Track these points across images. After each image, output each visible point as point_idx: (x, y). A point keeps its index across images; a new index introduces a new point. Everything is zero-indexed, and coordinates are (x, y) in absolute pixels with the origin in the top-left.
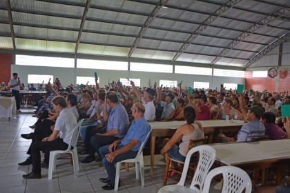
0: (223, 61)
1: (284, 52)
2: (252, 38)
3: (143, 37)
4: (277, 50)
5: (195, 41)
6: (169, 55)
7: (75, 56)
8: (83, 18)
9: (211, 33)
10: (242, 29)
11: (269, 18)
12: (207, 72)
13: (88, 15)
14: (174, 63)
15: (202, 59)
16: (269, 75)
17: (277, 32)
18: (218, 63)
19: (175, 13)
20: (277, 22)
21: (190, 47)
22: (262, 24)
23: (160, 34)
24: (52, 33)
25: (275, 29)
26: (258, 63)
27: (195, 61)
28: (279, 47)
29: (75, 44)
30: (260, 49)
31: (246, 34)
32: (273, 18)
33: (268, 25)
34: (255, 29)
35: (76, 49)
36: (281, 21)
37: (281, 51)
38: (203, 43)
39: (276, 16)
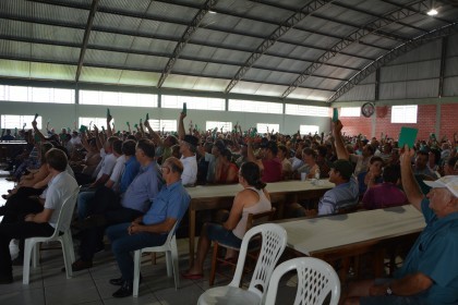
0: (299, 93)
1: (382, 80)
2: (339, 59)
3: (181, 57)
4: (372, 78)
5: (257, 63)
6: (218, 84)
7: (77, 85)
8: (88, 27)
9: (282, 52)
10: (324, 46)
11: (361, 31)
12: (276, 108)
13: (95, 22)
14: (227, 95)
15: (267, 90)
16: (363, 112)
17: (372, 52)
18: (292, 96)
19: (227, 21)
20: (372, 38)
21: (251, 72)
22: (353, 41)
23: (206, 51)
24: (39, 49)
25: (370, 48)
26: (349, 95)
27: (259, 93)
28: (374, 74)
29: (76, 67)
30: (350, 75)
31: (331, 55)
32: (366, 32)
33: (361, 42)
34: (342, 46)
35: (78, 75)
36: (377, 37)
37: (378, 78)
38: (269, 65)
39: (371, 30)
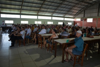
0: (67, 16)
1: (85, 13)
2: (76, 8)
3: (42, 8)
4: (83, 12)
5: (58, 9)
6: (50, 14)
7: (20, 14)
8: (23, 2)
9: (64, 7)
10: (73, 5)
11: (81, 2)
12: (62, 19)
14: (52, 16)
15: (61, 15)
16: (81, 20)
20: (83, 4)
21: (57, 11)
22: (79, 4)
24: (13, 6)
25: (83, 6)
26: (78, 16)
27: (59, 16)
28: (84, 11)
29: (20, 10)
30: (78, 12)
31: (74, 7)
32: (82, 2)
33: (81, 5)
34: (77, 6)
35: (21, 12)
36: (84, 3)
37: (84, 13)
38: (61, 10)
39: (83, 2)
